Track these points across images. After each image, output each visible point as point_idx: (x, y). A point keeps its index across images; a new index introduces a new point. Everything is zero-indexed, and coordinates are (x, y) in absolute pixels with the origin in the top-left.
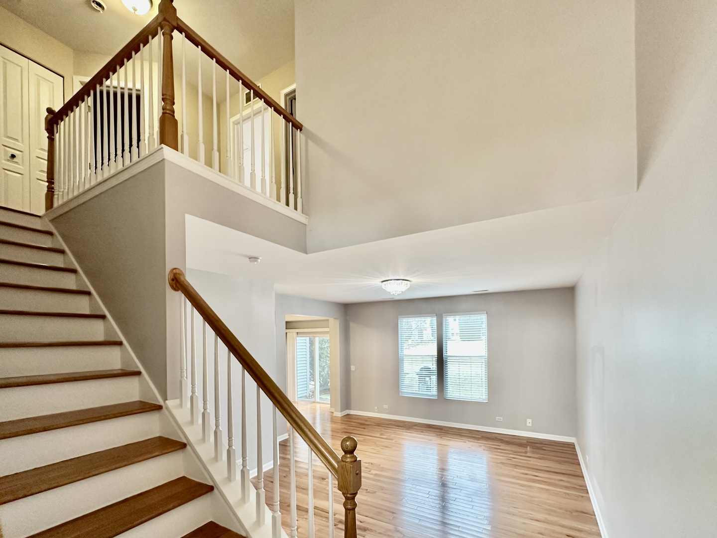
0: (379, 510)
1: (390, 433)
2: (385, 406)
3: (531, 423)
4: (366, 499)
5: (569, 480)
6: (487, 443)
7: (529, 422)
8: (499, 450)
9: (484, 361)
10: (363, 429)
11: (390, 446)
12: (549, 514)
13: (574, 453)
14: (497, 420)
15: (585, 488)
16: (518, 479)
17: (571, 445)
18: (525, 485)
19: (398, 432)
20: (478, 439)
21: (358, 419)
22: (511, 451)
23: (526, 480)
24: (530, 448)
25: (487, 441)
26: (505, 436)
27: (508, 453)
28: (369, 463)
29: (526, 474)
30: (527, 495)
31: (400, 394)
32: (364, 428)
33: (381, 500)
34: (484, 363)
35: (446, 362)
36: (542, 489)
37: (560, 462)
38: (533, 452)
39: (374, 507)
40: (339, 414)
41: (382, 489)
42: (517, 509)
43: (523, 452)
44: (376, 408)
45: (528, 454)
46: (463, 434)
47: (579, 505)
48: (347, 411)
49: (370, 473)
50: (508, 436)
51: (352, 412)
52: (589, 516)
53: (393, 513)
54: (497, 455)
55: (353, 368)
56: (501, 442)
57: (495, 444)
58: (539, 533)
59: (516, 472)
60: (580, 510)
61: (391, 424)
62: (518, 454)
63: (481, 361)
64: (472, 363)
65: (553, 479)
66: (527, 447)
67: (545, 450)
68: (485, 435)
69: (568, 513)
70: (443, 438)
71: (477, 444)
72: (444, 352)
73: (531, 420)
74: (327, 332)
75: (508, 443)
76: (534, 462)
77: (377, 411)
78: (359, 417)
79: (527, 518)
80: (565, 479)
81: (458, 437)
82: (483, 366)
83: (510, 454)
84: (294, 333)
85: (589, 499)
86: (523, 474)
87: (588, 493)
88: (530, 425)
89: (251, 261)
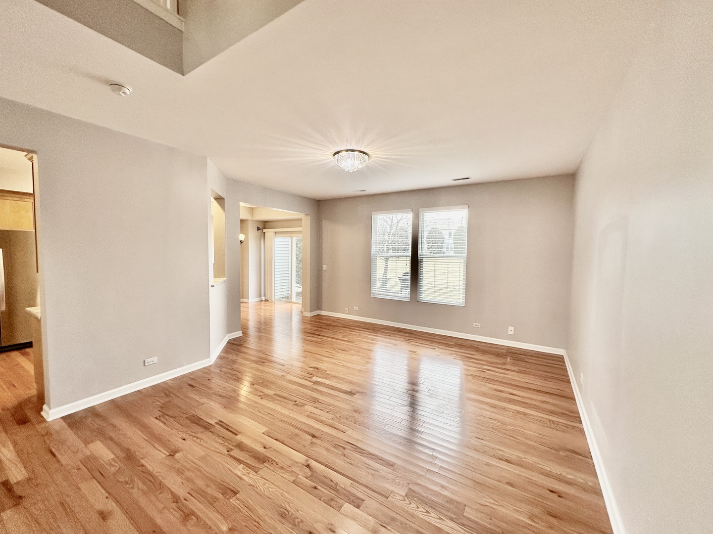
0: (297, 431)
1: (355, 336)
2: (356, 308)
3: (513, 330)
4: (288, 414)
5: (554, 402)
6: (459, 350)
7: (511, 330)
8: (472, 360)
9: (463, 261)
10: (327, 331)
11: (347, 349)
12: (525, 452)
13: (564, 368)
14: (474, 326)
15: (576, 415)
16: (491, 398)
17: (559, 358)
18: (496, 405)
19: (363, 335)
20: (450, 346)
21: (327, 320)
22: (486, 361)
23: (500, 399)
24: (510, 359)
25: (460, 348)
26: (483, 344)
27: (482, 364)
28: (315, 368)
29: (501, 391)
30: (498, 421)
31: (372, 296)
32: (328, 329)
33: (307, 416)
34: (463, 264)
35: (421, 262)
36: (519, 412)
37: (545, 378)
38: (514, 364)
39: (293, 426)
40: (308, 314)
41: (316, 400)
42: (481, 441)
43: (501, 364)
44: (346, 309)
45: (508, 367)
46: (434, 340)
47: (570, 440)
48: (317, 311)
49: (310, 379)
50: (485, 345)
51: (323, 313)
52: (583, 458)
53: (314, 436)
54: (469, 366)
55: (325, 267)
56: (476, 351)
57: (468, 352)
58: (508, 483)
59: (487, 387)
60: (570, 447)
61: (359, 327)
62: (494, 365)
63: (459, 261)
64: (449, 263)
65: (534, 399)
66: (507, 358)
67: (528, 362)
68: (459, 342)
69: (553, 451)
70: (411, 343)
71: (447, 351)
72: (419, 251)
73: (513, 328)
74: (301, 232)
75: (484, 352)
76: (513, 376)
77: (347, 312)
78: (329, 318)
79: (494, 456)
80: (550, 400)
81: (428, 343)
82: (461, 266)
83: (484, 365)
84: (272, 233)
85: (582, 431)
86: (497, 390)
87: (580, 422)
88: (512, 333)
89: (113, 91)
